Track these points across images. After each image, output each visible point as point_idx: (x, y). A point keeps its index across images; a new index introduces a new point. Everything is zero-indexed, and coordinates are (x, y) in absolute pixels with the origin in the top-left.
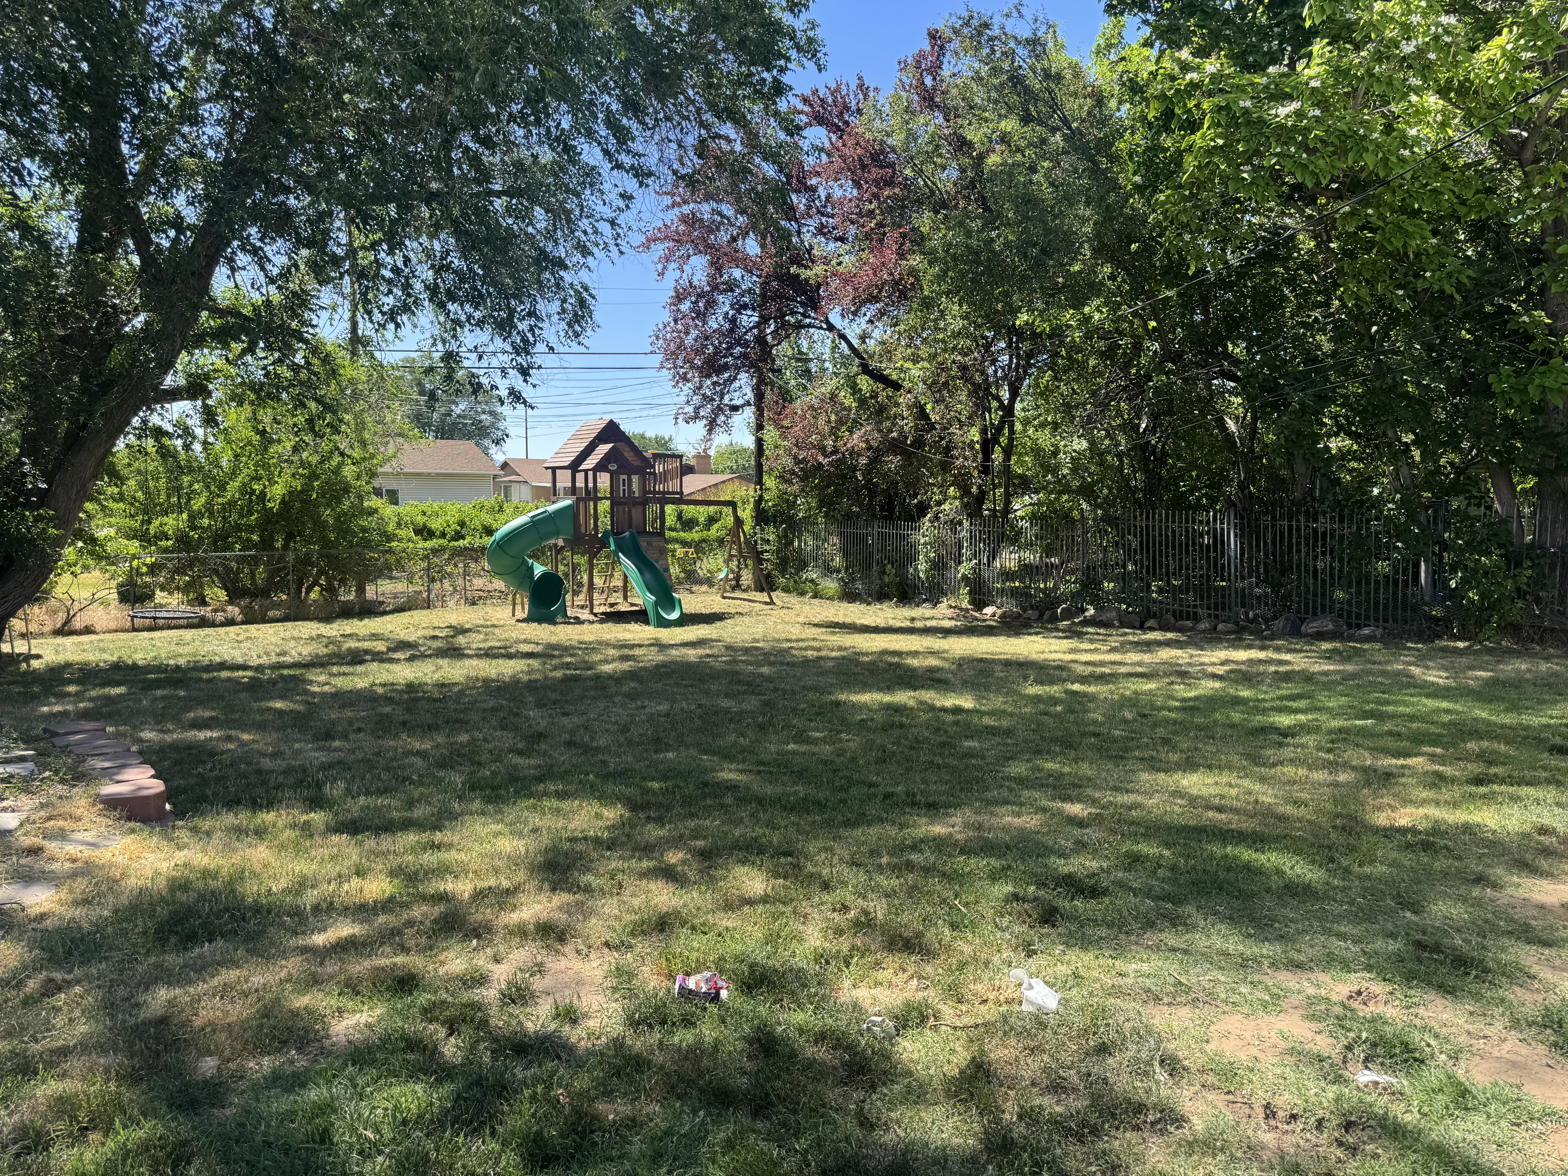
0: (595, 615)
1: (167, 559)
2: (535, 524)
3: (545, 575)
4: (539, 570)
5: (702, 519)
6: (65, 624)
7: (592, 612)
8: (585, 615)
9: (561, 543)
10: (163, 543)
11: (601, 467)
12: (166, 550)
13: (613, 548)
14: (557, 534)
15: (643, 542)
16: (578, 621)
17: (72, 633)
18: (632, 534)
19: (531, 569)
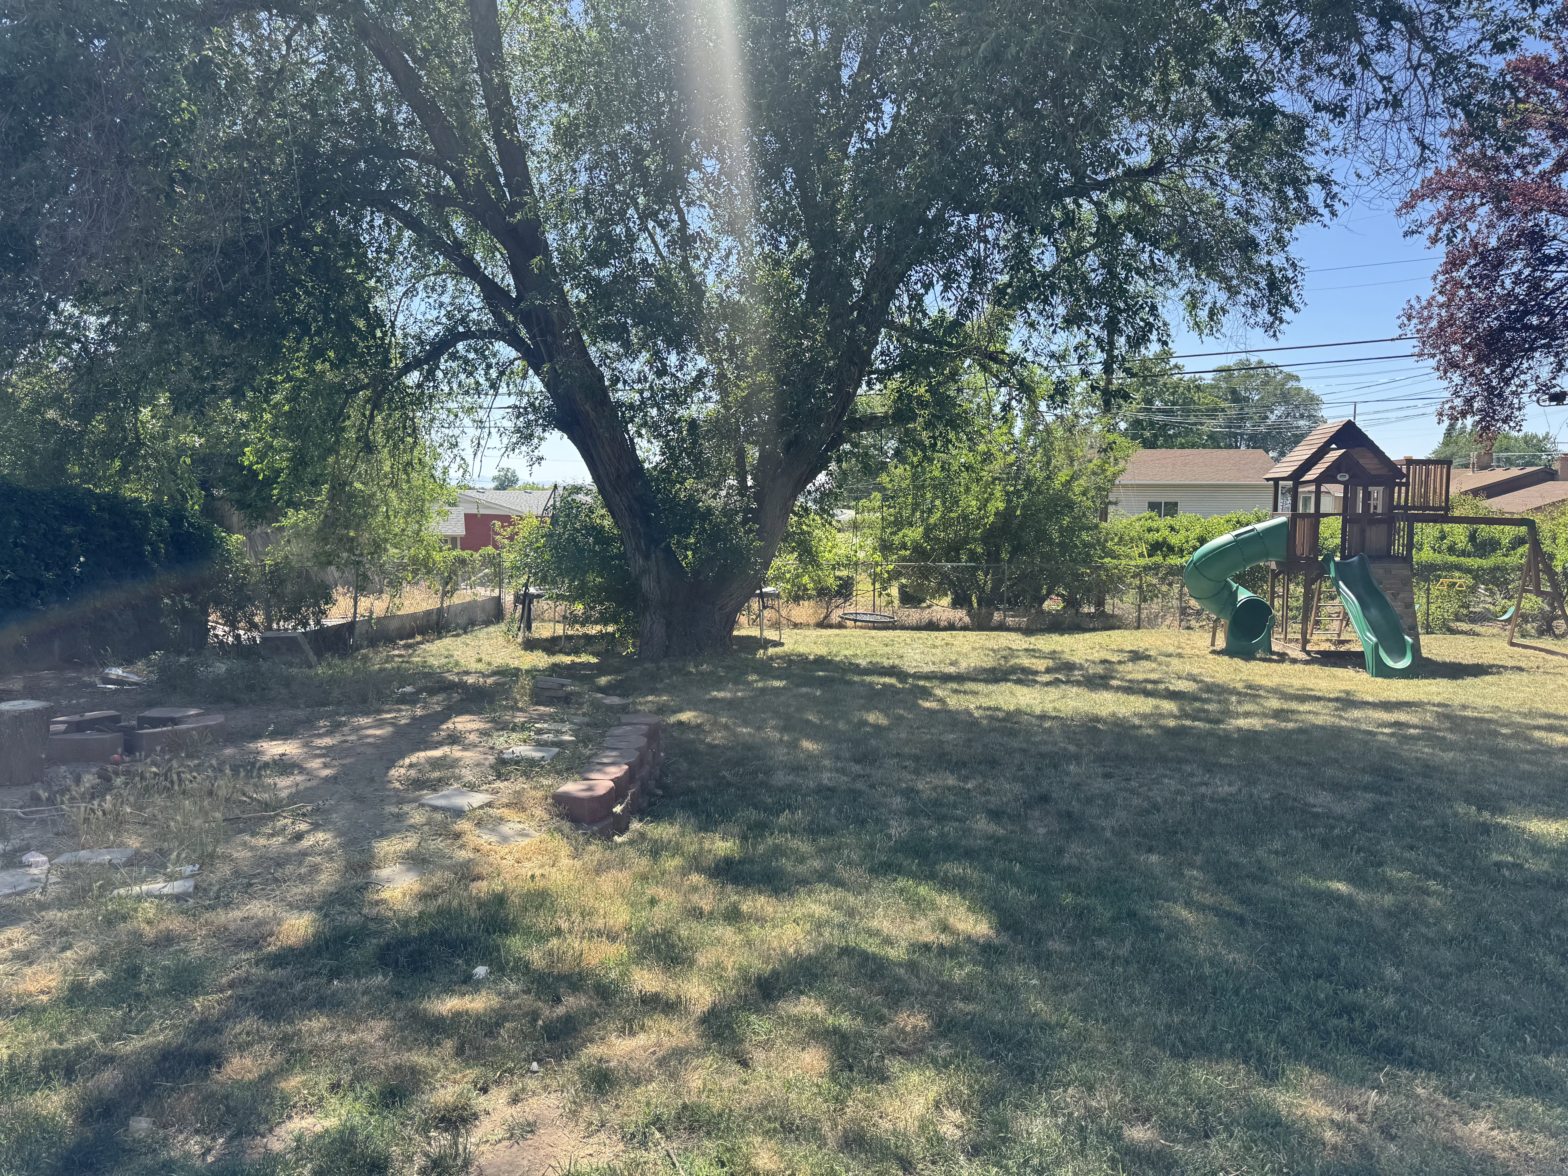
0: (1308, 653)
1: (903, 567)
2: (1238, 544)
3: (1249, 602)
4: (1244, 595)
5: (1505, 541)
6: (826, 617)
7: (1304, 649)
8: (1295, 652)
9: (1273, 566)
10: (902, 552)
11: (1328, 476)
12: (904, 559)
13: (1333, 574)
14: (1266, 556)
15: (1377, 570)
16: (1282, 657)
17: (831, 626)
18: (1362, 559)
19: (1235, 594)
